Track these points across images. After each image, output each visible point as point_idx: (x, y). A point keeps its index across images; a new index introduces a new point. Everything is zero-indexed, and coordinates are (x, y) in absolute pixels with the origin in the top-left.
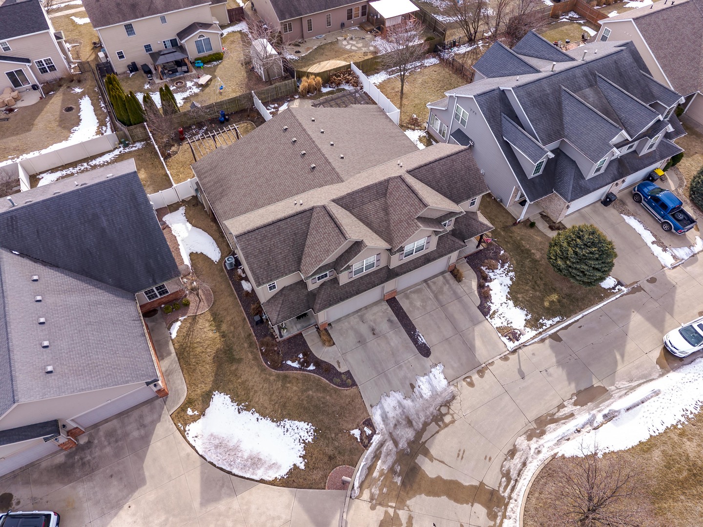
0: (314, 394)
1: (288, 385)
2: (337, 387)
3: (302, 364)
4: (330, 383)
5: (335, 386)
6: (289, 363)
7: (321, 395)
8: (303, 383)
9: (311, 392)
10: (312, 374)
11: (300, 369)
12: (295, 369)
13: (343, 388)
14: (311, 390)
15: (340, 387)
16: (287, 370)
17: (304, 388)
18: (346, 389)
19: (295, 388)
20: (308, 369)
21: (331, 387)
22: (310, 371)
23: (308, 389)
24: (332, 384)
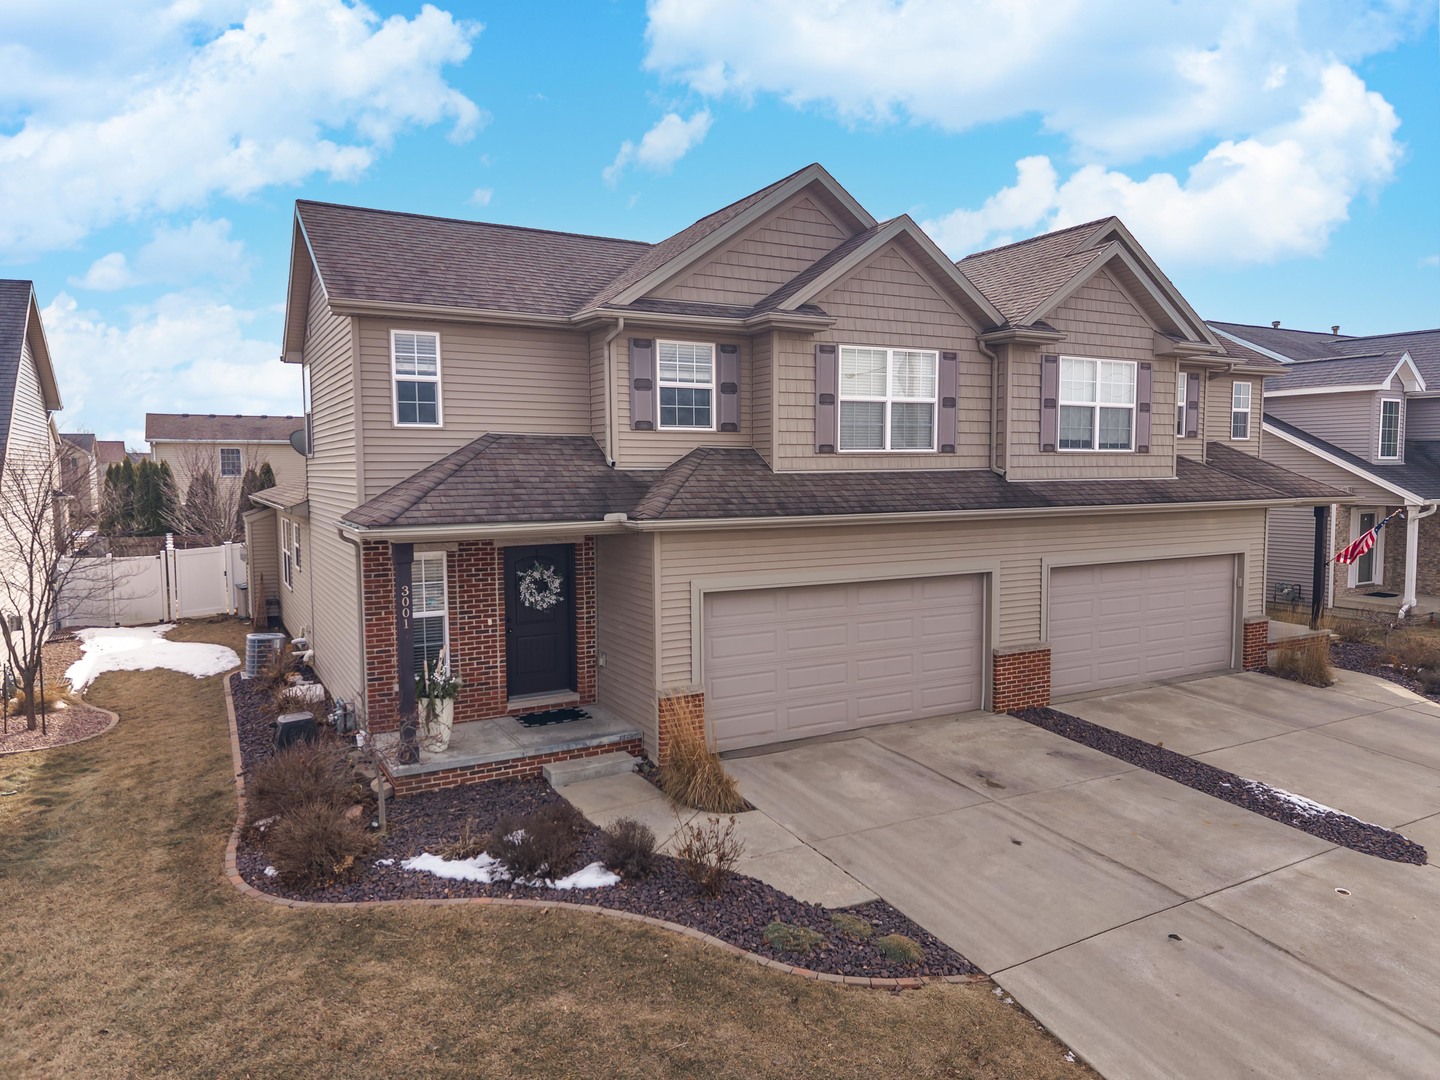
0: (598, 1011)
1: (374, 967)
2: (809, 973)
3: (522, 862)
4: (735, 951)
5: (785, 967)
6: (426, 863)
7: (666, 1016)
8: (507, 954)
9: (563, 1002)
10: (585, 908)
11: (499, 888)
12: (466, 888)
13: (865, 980)
14: (570, 985)
15: (829, 970)
16: (402, 893)
17: (509, 978)
18: (892, 982)
19: (422, 983)
20: (565, 884)
21: (756, 972)
22: (574, 895)
23: (544, 985)
24: (751, 956)
